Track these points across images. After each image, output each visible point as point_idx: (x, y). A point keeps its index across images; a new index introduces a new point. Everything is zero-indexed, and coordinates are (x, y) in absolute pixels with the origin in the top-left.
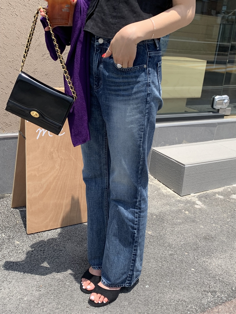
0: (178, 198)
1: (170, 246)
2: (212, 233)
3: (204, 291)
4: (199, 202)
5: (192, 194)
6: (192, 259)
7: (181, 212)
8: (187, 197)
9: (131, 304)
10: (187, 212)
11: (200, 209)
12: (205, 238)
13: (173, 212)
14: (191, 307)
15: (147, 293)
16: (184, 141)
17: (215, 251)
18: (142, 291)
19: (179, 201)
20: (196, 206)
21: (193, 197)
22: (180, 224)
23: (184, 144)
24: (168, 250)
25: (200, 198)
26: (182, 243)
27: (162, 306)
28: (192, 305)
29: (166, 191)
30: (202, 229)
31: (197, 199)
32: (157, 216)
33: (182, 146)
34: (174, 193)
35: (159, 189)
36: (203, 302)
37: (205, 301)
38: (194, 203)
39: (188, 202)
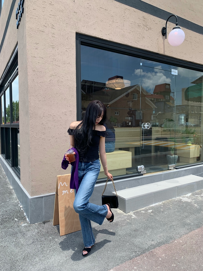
0: (125, 214)
1: (119, 235)
2: (138, 228)
3: (132, 252)
4: (134, 215)
5: (131, 212)
6: (128, 239)
7: (126, 221)
8: (129, 214)
9: (102, 259)
10: (128, 220)
11: (134, 218)
12: (135, 231)
13: (122, 221)
14: (126, 258)
15: (109, 255)
16: (127, 188)
17: (138, 235)
18: (107, 254)
19: (125, 216)
20: (132, 217)
21: (131, 213)
22: (125, 225)
23: (127, 189)
24: (119, 237)
25: (134, 213)
26: (124, 234)
27: (114, 259)
28: (127, 258)
29: (119, 212)
30: (134, 227)
31: (133, 214)
32: (115, 223)
33: (125, 190)
34: (123, 212)
35: (117, 211)
36: (131, 256)
37: (132, 256)
38: (132, 216)
39: (129, 216)
